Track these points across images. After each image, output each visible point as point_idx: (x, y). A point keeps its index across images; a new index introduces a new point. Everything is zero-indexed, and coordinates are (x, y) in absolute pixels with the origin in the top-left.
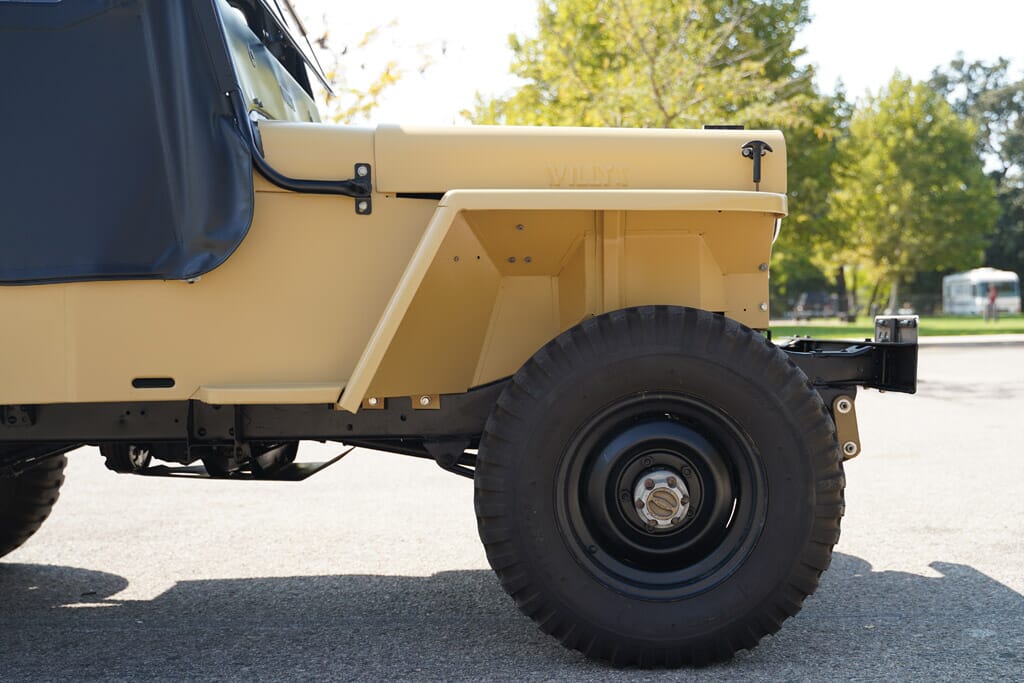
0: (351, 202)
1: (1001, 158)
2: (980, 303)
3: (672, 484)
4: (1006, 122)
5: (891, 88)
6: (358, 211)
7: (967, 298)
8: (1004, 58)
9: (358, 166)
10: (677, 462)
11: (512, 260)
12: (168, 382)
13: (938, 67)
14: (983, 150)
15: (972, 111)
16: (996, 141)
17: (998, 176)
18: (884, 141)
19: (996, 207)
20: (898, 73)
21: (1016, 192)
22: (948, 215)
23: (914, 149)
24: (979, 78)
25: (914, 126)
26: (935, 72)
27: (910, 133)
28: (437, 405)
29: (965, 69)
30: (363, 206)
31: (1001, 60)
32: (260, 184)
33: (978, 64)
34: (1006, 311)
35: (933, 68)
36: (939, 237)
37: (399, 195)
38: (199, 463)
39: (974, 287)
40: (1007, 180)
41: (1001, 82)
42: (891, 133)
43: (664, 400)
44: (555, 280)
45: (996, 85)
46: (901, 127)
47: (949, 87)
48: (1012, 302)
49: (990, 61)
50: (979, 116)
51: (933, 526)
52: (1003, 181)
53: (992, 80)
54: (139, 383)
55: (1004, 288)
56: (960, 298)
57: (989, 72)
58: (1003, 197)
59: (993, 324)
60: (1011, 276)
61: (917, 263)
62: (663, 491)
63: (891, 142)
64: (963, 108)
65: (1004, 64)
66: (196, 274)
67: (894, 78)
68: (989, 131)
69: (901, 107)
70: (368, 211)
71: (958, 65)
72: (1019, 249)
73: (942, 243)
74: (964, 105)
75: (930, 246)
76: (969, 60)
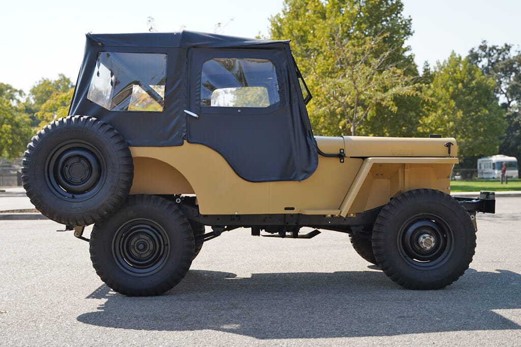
0: (339, 159)
1: (506, 96)
2: (497, 173)
3: (431, 238)
4: (510, 77)
5: (450, 62)
6: (341, 162)
7: (491, 170)
8: (508, 44)
9: (341, 150)
10: (430, 232)
11: (377, 175)
12: (293, 209)
13: (473, 49)
14: (497, 92)
15: (491, 72)
16: (504, 87)
17: (505, 106)
18: (447, 89)
19: (505, 123)
20: (453, 54)
21: (515, 114)
22: (481, 127)
23: (462, 93)
24: (495, 54)
25: (462, 82)
26: (471, 51)
27: (460, 85)
28: (355, 216)
29: (487, 50)
30: (342, 161)
31: (506, 45)
32: (319, 156)
33: (494, 48)
34: (512, 177)
35: (470, 49)
36: (476, 138)
37: (351, 157)
38: (277, 233)
39: (494, 164)
40: (511, 108)
41: (506, 57)
42: (450, 85)
43: (427, 215)
44: (389, 180)
45: (504, 59)
46: (456, 81)
47: (479, 59)
48: (514, 173)
49: (501, 46)
50: (495, 74)
51: (494, 260)
52: (509, 109)
53: (501, 56)
54: (286, 209)
55: (510, 165)
56: (487, 170)
57: (500, 52)
58: (509, 117)
59: (505, 185)
60: (513, 159)
61: (464, 152)
62: (429, 239)
63: (451, 89)
64: (486, 70)
65: (508, 48)
66: (303, 179)
67: (451, 56)
68: (501, 82)
69: (455, 71)
70: (343, 162)
71: (483, 48)
72: (517, 144)
73: (477, 142)
74: (487, 69)
75: (471, 143)
76: (489, 45)
